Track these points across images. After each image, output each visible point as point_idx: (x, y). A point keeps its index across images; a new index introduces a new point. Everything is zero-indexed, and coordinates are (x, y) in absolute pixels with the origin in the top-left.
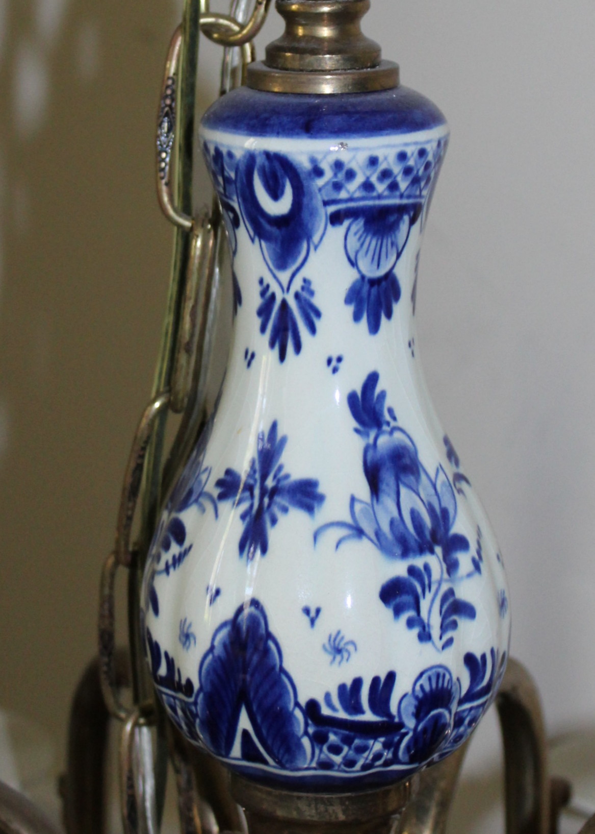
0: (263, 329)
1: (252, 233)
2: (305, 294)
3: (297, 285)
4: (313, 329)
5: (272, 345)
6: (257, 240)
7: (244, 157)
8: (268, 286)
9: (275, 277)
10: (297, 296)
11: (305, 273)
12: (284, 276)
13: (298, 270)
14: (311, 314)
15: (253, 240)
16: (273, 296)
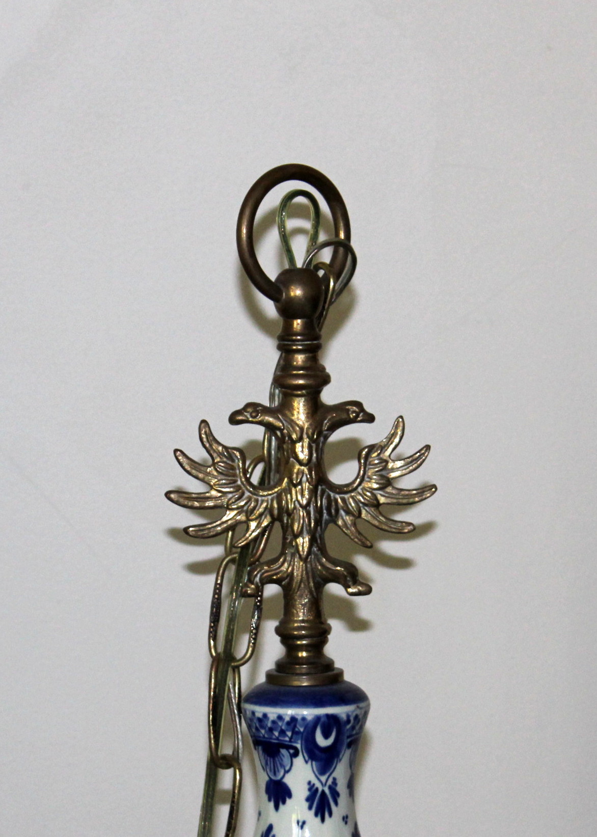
0: (310, 808)
1: (307, 758)
2: (334, 786)
3: (330, 782)
4: (336, 804)
5: (316, 815)
6: (310, 763)
7: (314, 719)
8: (314, 785)
9: (319, 779)
10: (330, 788)
11: (334, 775)
12: (323, 778)
13: (331, 774)
14: (335, 795)
15: (306, 762)
16: (317, 789)
